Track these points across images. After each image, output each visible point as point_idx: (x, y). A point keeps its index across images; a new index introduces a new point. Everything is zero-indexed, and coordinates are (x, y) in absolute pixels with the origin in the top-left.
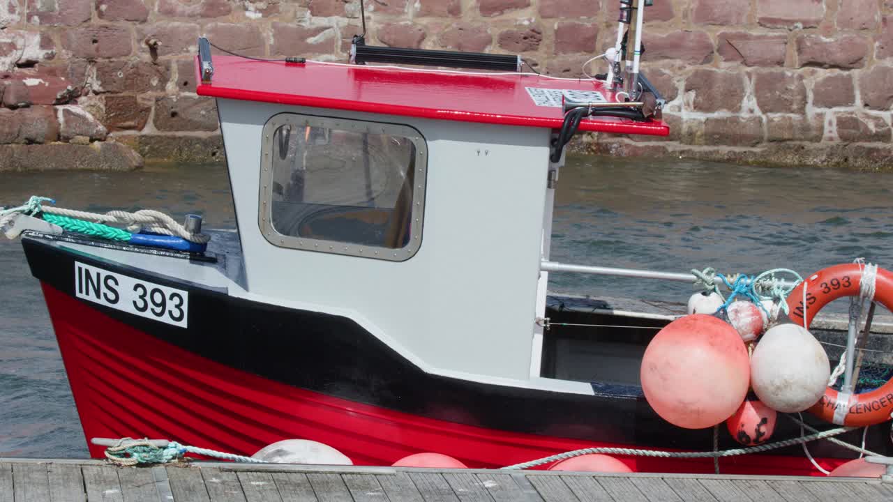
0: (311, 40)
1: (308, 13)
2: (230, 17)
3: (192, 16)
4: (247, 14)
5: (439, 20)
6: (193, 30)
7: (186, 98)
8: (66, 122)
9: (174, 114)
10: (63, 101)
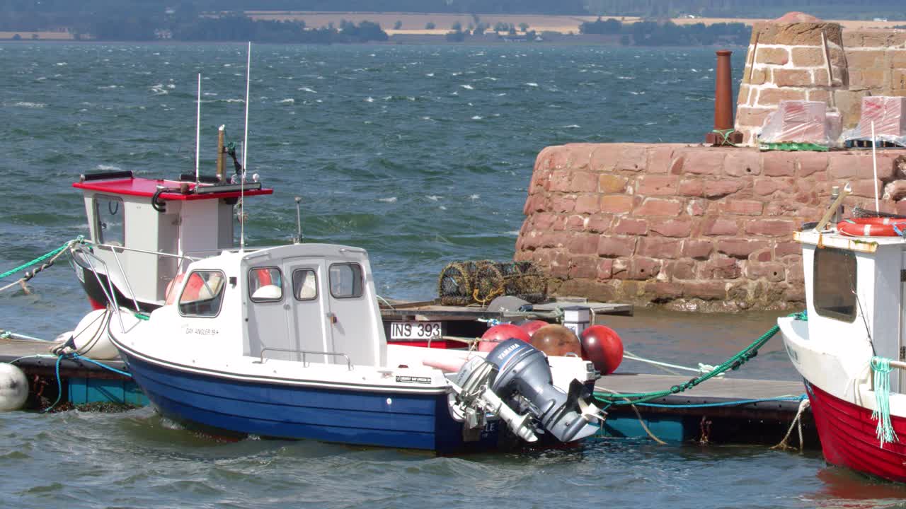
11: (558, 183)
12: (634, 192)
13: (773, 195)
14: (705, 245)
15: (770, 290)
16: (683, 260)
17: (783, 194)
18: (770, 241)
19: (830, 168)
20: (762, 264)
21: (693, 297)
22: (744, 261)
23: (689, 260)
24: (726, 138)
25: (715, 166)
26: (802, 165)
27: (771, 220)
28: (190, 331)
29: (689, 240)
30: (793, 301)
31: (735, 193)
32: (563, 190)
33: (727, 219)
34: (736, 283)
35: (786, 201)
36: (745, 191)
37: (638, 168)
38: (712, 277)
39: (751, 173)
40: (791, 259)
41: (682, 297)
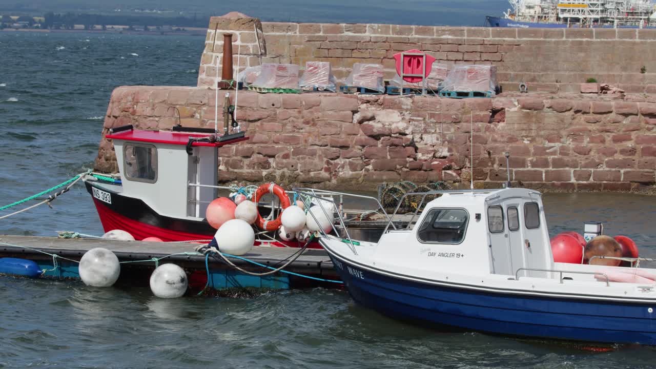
0: (547, 151)
1: (547, 142)
2: (517, 143)
3: (503, 142)
4: (524, 142)
5: (596, 144)
6: (504, 147)
7: (501, 170)
8: (445, 176)
9: (497, 175)
10: (445, 169)
11: (143, 111)
12: (201, 117)
13: (288, 120)
14: (249, 149)
15: (289, 176)
16: (235, 158)
17: (294, 119)
18: (288, 147)
19: (322, 104)
20: (284, 161)
21: (244, 180)
22: (273, 159)
23: (239, 158)
24: (231, 85)
25: (253, 103)
26: (305, 102)
27: (288, 135)
28: (433, 254)
29: (239, 146)
30: (304, 182)
31: (266, 118)
32: (148, 115)
33: (261, 133)
34: (269, 172)
35: (296, 123)
36: (272, 117)
37: (203, 103)
38: (254, 168)
39: (274, 107)
40: (302, 158)
41: (236, 180)
